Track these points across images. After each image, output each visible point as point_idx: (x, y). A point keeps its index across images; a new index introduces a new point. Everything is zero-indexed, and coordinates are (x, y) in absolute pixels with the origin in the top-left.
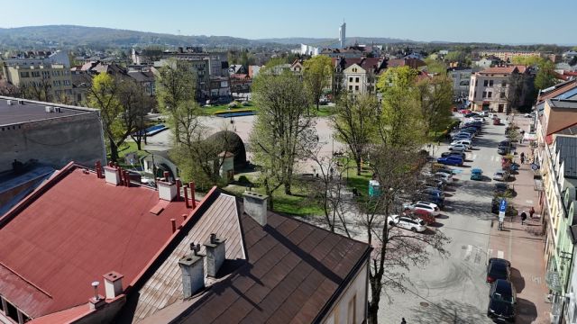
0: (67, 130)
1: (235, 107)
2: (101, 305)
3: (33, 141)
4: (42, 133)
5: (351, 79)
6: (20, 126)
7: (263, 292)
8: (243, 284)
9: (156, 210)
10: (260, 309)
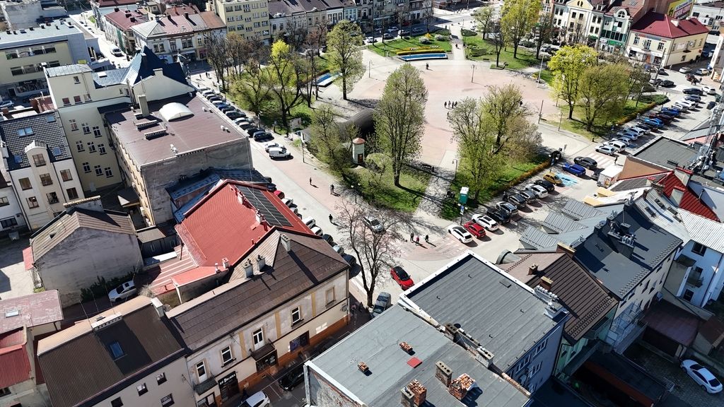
0: (229, 150)
1: (425, 43)
2: (219, 272)
3: (211, 157)
4: (215, 152)
5: (574, 15)
6: (204, 150)
7: (274, 282)
8: (267, 278)
9: (253, 227)
10: (270, 289)
